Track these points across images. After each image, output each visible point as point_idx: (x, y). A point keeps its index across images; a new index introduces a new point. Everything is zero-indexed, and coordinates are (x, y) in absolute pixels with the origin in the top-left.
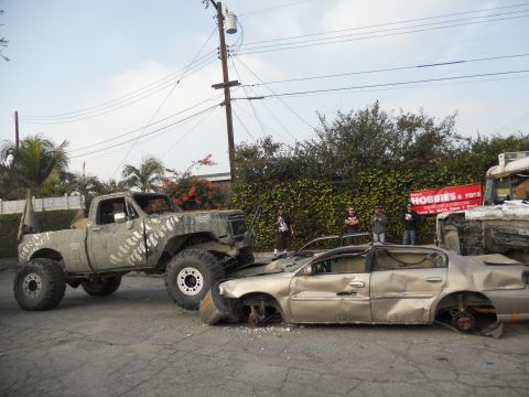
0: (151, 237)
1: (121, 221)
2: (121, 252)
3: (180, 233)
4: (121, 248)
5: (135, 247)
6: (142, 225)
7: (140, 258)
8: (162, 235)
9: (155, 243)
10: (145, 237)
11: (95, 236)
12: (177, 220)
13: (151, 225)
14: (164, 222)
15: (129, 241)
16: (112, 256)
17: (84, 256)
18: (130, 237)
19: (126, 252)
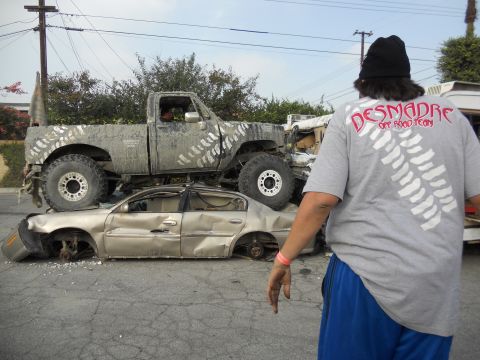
0: (227, 140)
1: (193, 121)
2: (193, 153)
3: (251, 139)
4: (193, 148)
5: (209, 148)
6: (216, 127)
7: (212, 160)
8: (236, 139)
9: (230, 146)
10: (221, 139)
11: (161, 133)
12: (247, 127)
13: (225, 127)
14: (236, 127)
15: (202, 141)
16: (181, 156)
17: (143, 156)
18: (204, 138)
19: (198, 152)
